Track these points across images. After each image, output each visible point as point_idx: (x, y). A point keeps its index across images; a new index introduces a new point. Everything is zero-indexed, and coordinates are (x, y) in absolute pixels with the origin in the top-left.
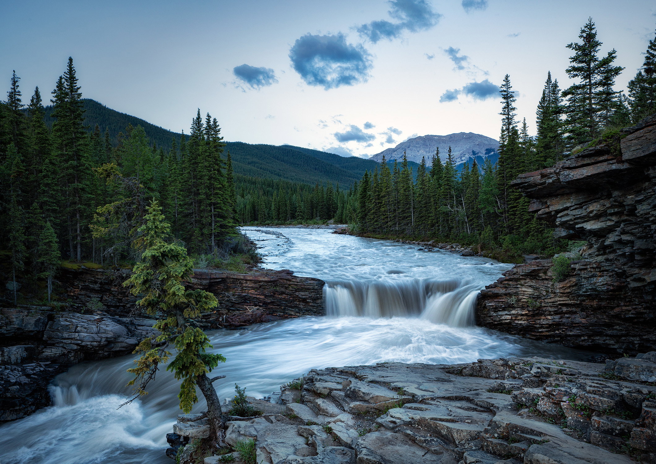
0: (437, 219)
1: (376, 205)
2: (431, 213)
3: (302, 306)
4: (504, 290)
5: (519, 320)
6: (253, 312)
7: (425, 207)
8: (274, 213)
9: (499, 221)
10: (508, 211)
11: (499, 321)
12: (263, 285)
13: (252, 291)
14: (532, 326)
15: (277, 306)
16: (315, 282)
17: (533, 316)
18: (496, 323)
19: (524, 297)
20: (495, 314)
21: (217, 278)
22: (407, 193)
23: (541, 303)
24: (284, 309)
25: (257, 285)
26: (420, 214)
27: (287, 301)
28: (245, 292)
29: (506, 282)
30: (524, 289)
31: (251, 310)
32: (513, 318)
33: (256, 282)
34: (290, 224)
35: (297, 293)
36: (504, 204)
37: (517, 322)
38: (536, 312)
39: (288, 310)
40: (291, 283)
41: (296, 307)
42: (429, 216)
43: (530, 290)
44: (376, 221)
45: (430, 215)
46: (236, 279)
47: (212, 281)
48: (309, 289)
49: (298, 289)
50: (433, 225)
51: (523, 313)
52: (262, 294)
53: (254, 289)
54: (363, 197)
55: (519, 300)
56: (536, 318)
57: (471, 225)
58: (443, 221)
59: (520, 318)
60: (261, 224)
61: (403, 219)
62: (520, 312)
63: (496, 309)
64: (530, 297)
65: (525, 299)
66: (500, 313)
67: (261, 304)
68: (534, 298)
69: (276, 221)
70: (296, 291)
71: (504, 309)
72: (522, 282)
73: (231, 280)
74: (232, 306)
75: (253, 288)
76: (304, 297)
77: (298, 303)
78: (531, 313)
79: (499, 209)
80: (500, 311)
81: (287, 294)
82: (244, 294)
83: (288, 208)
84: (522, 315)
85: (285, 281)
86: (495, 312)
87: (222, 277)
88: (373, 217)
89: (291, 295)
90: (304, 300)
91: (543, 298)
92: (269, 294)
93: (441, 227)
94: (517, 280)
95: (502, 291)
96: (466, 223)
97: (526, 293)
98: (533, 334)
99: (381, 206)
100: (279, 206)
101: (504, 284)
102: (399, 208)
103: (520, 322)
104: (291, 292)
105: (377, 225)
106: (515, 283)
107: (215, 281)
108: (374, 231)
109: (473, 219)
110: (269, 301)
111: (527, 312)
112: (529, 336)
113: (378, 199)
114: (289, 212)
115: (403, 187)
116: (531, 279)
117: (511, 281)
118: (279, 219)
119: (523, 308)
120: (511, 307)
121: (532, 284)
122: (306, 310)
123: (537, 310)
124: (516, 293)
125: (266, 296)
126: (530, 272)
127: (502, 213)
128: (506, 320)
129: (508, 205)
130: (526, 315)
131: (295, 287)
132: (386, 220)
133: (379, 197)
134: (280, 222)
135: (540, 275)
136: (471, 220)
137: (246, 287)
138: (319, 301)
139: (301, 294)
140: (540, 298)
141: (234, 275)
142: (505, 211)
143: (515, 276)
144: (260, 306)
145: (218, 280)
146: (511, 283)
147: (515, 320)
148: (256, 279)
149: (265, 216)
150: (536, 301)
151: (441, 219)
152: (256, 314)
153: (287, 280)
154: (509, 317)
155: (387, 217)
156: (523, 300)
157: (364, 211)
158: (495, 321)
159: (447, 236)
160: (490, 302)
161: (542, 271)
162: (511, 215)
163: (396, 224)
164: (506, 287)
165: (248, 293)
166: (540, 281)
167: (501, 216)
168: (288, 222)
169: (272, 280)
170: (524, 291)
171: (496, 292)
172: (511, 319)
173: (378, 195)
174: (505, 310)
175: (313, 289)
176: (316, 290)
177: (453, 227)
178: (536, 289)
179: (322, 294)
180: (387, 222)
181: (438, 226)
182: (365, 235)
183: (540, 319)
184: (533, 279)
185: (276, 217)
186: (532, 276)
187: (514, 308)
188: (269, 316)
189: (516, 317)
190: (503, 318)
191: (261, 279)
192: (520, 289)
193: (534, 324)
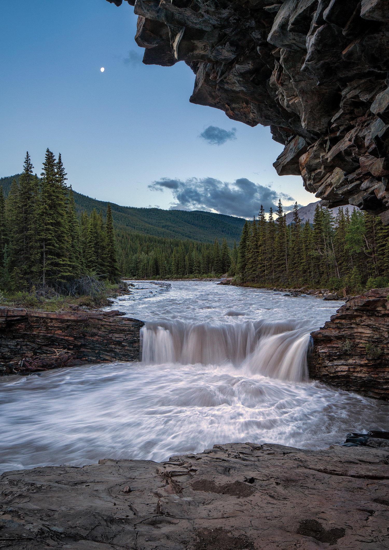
0: (309, 265)
1: (255, 254)
2: (303, 259)
3: (117, 351)
4: (338, 331)
5: (358, 372)
6: (60, 355)
7: (298, 253)
8: (173, 268)
9: (368, 262)
10: (377, 251)
11: (335, 373)
12: (70, 325)
13: (59, 332)
14: (375, 381)
15: (90, 349)
16: (131, 323)
17: (376, 367)
18: (332, 375)
19: (362, 341)
20: (330, 364)
21: (15, 316)
22: (281, 241)
23: (383, 349)
24: (99, 353)
25: (64, 325)
26: (293, 261)
27: (100, 344)
28: (51, 333)
29: (338, 321)
30: (360, 330)
31: (59, 353)
32: (351, 370)
33: (62, 321)
34: (187, 278)
35: (110, 336)
36: (373, 243)
37: (355, 374)
38: (378, 362)
39: (103, 354)
40: (103, 323)
41: (111, 351)
42: (301, 263)
43: (368, 331)
44: (254, 270)
45: (302, 261)
46: (40, 318)
47: (9, 319)
48: (124, 331)
49: (112, 330)
50: (305, 272)
51: (362, 363)
52: (70, 336)
53: (61, 330)
54: (243, 247)
55: (355, 346)
56: (380, 369)
57: (340, 269)
58: (314, 267)
59: (359, 369)
60: (162, 278)
61: (278, 267)
62: (358, 362)
63: (330, 357)
64: (369, 341)
65: (362, 343)
66: (336, 363)
67: (72, 347)
68: (374, 342)
69: (175, 275)
70: (110, 333)
71: (339, 358)
72: (358, 320)
73: (35, 319)
74: (39, 348)
75: (60, 328)
76: (117, 339)
77: (113, 346)
78: (372, 363)
79: (367, 249)
80: (335, 359)
81: (100, 336)
82: (49, 335)
83: (187, 263)
84: (361, 366)
85: (97, 321)
86: (330, 361)
87: (21, 314)
88: (251, 266)
89: (104, 337)
90: (119, 343)
91: (385, 342)
92: (78, 336)
93: (312, 273)
94: (352, 317)
95: (335, 333)
96: (336, 266)
97: (364, 335)
98: (377, 391)
99: (258, 255)
100: (178, 261)
101: (336, 323)
102: (274, 256)
103: (359, 375)
104: (103, 333)
105: (255, 274)
106: (347, 322)
107: (12, 319)
108: (253, 281)
109: (343, 262)
110: (79, 344)
111: (367, 362)
112: (371, 394)
113: (257, 248)
114: (187, 266)
115: (278, 234)
116: (369, 316)
117: (344, 319)
118: (178, 273)
119: (361, 356)
120: (348, 355)
121: (369, 323)
122: (124, 355)
123: (379, 358)
124: (351, 335)
125: (76, 338)
126: (364, 305)
127: (370, 253)
128: (342, 371)
129: (377, 244)
130: (366, 365)
131: (109, 328)
132: (263, 269)
133: (257, 247)
134: (178, 276)
135: (378, 309)
136: (340, 264)
137: (51, 327)
138: (136, 345)
139: (117, 336)
140: (381, 341)
141: (36, 313)
142: (374, 251)
143: (349, 313)
144: (69, 349)
145: (15, 318)
146: (343, 321)
147: (354, 372)
148: (61, 317)
149: (166, 271)
150: (376, 346)
151: (312, 265)
152: (63, 358)
153: (98, 319)
154: (346, 368)
155: (264, 266)
156: (361, 345)
157: (243, 262)
158: (331, 373)
159: (318, 282)
160: (323, 349)
161: (379, 304)
162: (380, 255)
163: (272, 272)
164: (339, 328)
165: (54, 334)
166: (380, 319)
167: (370, 257)
168: (186, 276)
169: (79, 319)
170: (361, 333)
171: (327, 334)
172: (349, 371)
173: (256, 245)
174: (341, 359)
175: (129, 331)
176: (133, 331)
177: (323, 273)
178: (376, 329)
179: (139, 337)
180: (264, 271)
181: (310, 272)
182: (244, 284)
183: (384, 372)
184: (371, 316)
185: (175, 271)
186: (368, 311)
187: (351, 356)
188: (77, 360)
189: (354, 368)
190: (339, 369)
191: (66, 318)
192: (356, 330)
193: (377, 378)
